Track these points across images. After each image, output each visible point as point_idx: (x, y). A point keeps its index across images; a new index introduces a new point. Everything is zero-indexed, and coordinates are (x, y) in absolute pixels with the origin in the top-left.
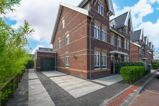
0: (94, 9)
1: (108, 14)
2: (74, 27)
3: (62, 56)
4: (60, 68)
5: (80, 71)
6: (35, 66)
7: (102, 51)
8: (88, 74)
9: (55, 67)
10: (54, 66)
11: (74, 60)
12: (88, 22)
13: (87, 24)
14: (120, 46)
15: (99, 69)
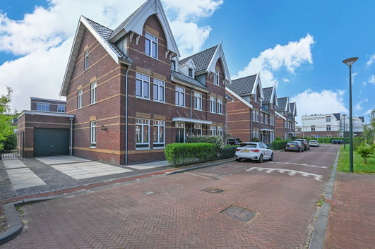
0: (136, 48)
1: (167, 55)
2: (104, 74)
3: (85, 125)
4: (81, 148)
5: (111, 152)
6: (19, 148)
7: (152, 117)
8: (122, 157)
9: (71, 148)
10: (69, 145)
11: (104, 132)
12: (123, 71)
13: (120, 74)
14: (198, 108)
15: (149, 148)
